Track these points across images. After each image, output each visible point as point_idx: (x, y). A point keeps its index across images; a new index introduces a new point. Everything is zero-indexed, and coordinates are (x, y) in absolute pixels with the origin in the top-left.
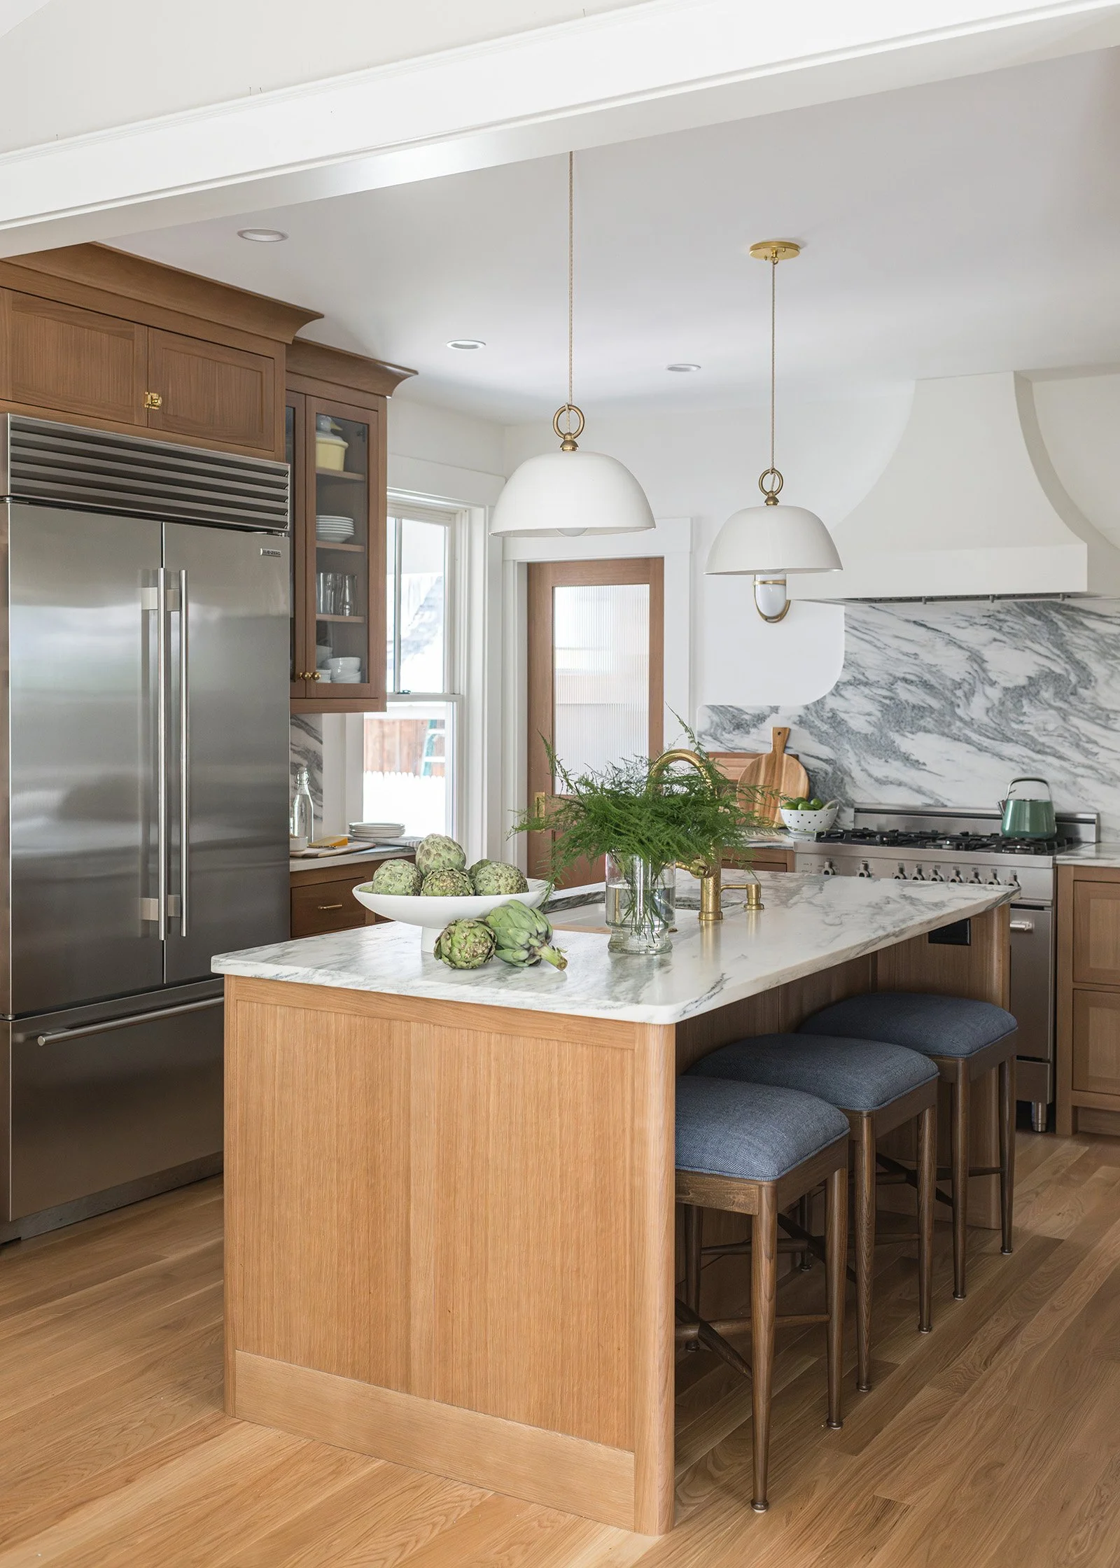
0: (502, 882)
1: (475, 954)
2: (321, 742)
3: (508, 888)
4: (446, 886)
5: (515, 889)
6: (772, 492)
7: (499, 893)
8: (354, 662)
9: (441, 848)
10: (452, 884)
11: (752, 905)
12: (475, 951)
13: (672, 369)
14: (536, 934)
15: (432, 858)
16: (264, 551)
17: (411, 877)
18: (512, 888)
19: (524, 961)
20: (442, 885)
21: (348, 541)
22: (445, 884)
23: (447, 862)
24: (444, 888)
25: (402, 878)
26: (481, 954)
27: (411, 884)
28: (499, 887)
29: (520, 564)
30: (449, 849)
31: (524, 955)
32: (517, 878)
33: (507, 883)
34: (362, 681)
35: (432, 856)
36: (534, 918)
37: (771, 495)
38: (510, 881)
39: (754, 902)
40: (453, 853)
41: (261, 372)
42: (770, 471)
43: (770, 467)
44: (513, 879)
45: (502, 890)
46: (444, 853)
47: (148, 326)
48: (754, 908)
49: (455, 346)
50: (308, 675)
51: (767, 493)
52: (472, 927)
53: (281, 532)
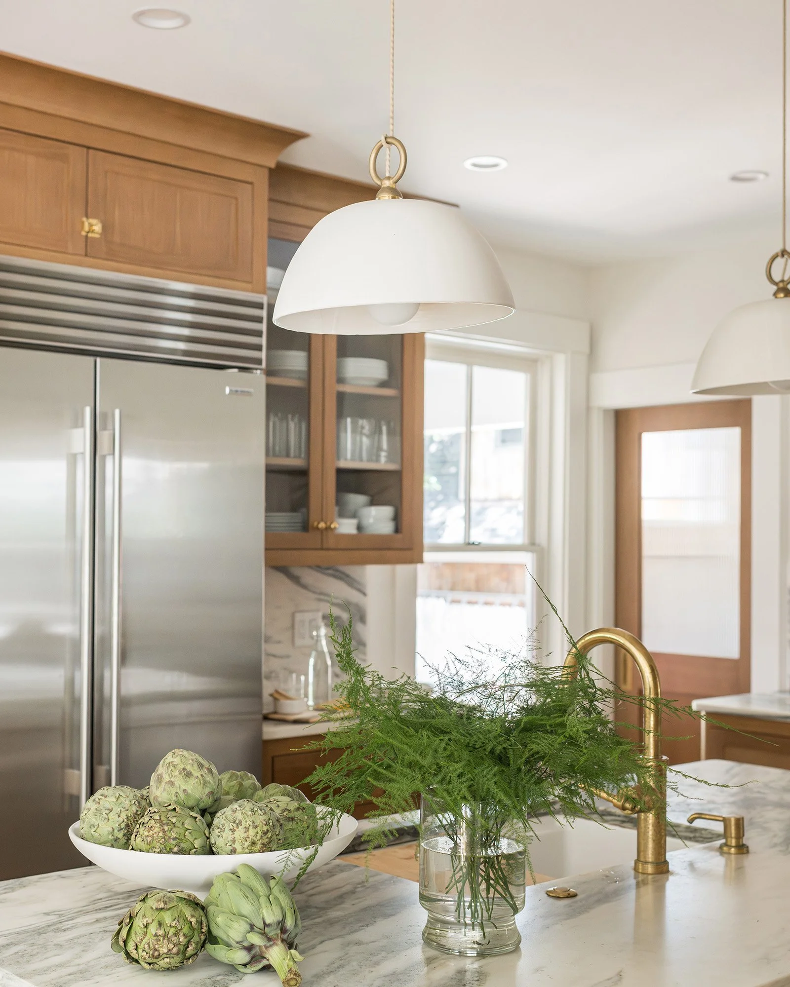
0: (240, 833)
1: (156, 954)
2: (365, 594)
3: (247, 844)
4: (152, 836)
5: (259, 846)
6: (782, 281)
7: (233, 852)
8: (386, 512)
9: (177, 773)
10: (161, 834)
11: (730, 847)
12: (156, 950)
13: (735, 179)
14: (261, 925)
15: (161, 788)
16: (231, 391)
17: (123, 816)
18: (253, 843)
19: (245, 965)
20: (146, 833)
21: (383, 384)
22: (151, 833)
23: (181, 794)
24: (149, 839)
25: (111, 816)
26: (167, 954)
27: (123, 826)
28: (234, 841)
29: (606, 411)
30: (189, 775)
31: (241, 957)
32: (265, 828)
33: (245, 835)
34: (397, 530)
35: (163, 784)
36: (263, 900)
37: (781, 285)
38: (252, 832)
39: (733, 842)
40: (193, 781)
41: (236, 199)
42: (780, 254)
43: (778, 248)
44: (258, 829)
45: (237, 846)
46: (179, 782)
47: (89, 148)
48: (733, 850)
49: (475, 165)
50: (322, 525)
51: (776, 284)
52: (162, 909)
53: (256, 369)
